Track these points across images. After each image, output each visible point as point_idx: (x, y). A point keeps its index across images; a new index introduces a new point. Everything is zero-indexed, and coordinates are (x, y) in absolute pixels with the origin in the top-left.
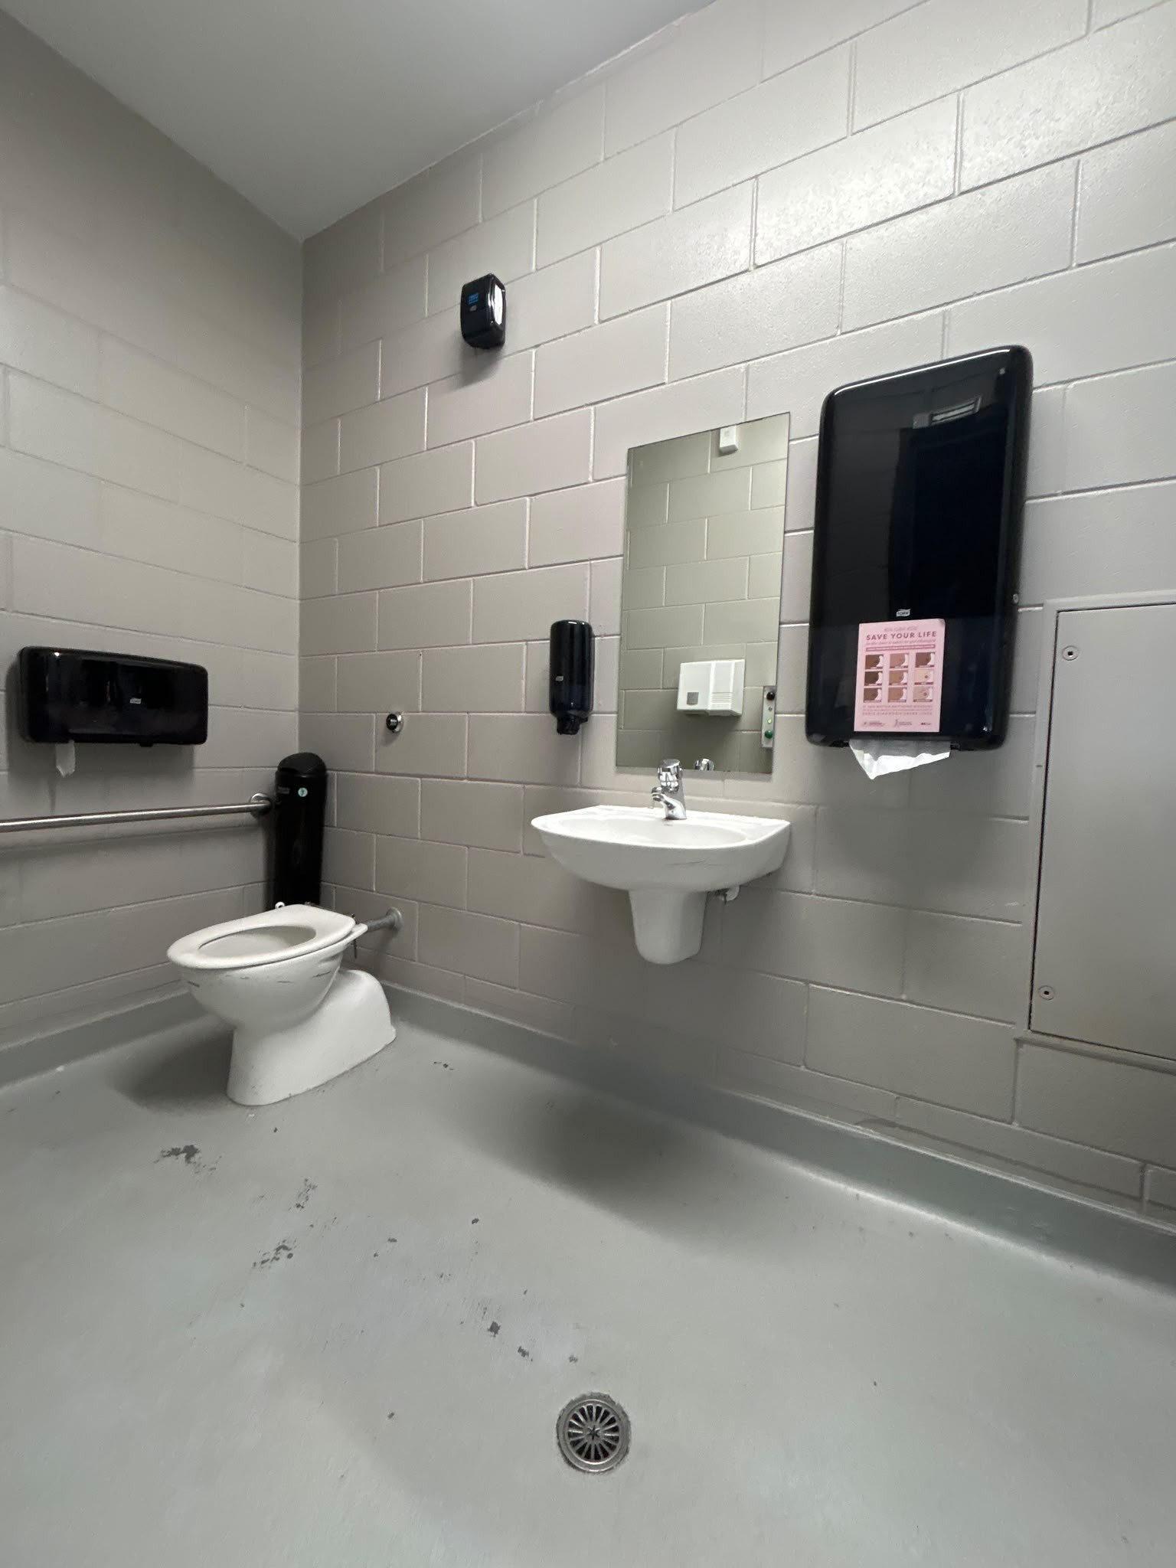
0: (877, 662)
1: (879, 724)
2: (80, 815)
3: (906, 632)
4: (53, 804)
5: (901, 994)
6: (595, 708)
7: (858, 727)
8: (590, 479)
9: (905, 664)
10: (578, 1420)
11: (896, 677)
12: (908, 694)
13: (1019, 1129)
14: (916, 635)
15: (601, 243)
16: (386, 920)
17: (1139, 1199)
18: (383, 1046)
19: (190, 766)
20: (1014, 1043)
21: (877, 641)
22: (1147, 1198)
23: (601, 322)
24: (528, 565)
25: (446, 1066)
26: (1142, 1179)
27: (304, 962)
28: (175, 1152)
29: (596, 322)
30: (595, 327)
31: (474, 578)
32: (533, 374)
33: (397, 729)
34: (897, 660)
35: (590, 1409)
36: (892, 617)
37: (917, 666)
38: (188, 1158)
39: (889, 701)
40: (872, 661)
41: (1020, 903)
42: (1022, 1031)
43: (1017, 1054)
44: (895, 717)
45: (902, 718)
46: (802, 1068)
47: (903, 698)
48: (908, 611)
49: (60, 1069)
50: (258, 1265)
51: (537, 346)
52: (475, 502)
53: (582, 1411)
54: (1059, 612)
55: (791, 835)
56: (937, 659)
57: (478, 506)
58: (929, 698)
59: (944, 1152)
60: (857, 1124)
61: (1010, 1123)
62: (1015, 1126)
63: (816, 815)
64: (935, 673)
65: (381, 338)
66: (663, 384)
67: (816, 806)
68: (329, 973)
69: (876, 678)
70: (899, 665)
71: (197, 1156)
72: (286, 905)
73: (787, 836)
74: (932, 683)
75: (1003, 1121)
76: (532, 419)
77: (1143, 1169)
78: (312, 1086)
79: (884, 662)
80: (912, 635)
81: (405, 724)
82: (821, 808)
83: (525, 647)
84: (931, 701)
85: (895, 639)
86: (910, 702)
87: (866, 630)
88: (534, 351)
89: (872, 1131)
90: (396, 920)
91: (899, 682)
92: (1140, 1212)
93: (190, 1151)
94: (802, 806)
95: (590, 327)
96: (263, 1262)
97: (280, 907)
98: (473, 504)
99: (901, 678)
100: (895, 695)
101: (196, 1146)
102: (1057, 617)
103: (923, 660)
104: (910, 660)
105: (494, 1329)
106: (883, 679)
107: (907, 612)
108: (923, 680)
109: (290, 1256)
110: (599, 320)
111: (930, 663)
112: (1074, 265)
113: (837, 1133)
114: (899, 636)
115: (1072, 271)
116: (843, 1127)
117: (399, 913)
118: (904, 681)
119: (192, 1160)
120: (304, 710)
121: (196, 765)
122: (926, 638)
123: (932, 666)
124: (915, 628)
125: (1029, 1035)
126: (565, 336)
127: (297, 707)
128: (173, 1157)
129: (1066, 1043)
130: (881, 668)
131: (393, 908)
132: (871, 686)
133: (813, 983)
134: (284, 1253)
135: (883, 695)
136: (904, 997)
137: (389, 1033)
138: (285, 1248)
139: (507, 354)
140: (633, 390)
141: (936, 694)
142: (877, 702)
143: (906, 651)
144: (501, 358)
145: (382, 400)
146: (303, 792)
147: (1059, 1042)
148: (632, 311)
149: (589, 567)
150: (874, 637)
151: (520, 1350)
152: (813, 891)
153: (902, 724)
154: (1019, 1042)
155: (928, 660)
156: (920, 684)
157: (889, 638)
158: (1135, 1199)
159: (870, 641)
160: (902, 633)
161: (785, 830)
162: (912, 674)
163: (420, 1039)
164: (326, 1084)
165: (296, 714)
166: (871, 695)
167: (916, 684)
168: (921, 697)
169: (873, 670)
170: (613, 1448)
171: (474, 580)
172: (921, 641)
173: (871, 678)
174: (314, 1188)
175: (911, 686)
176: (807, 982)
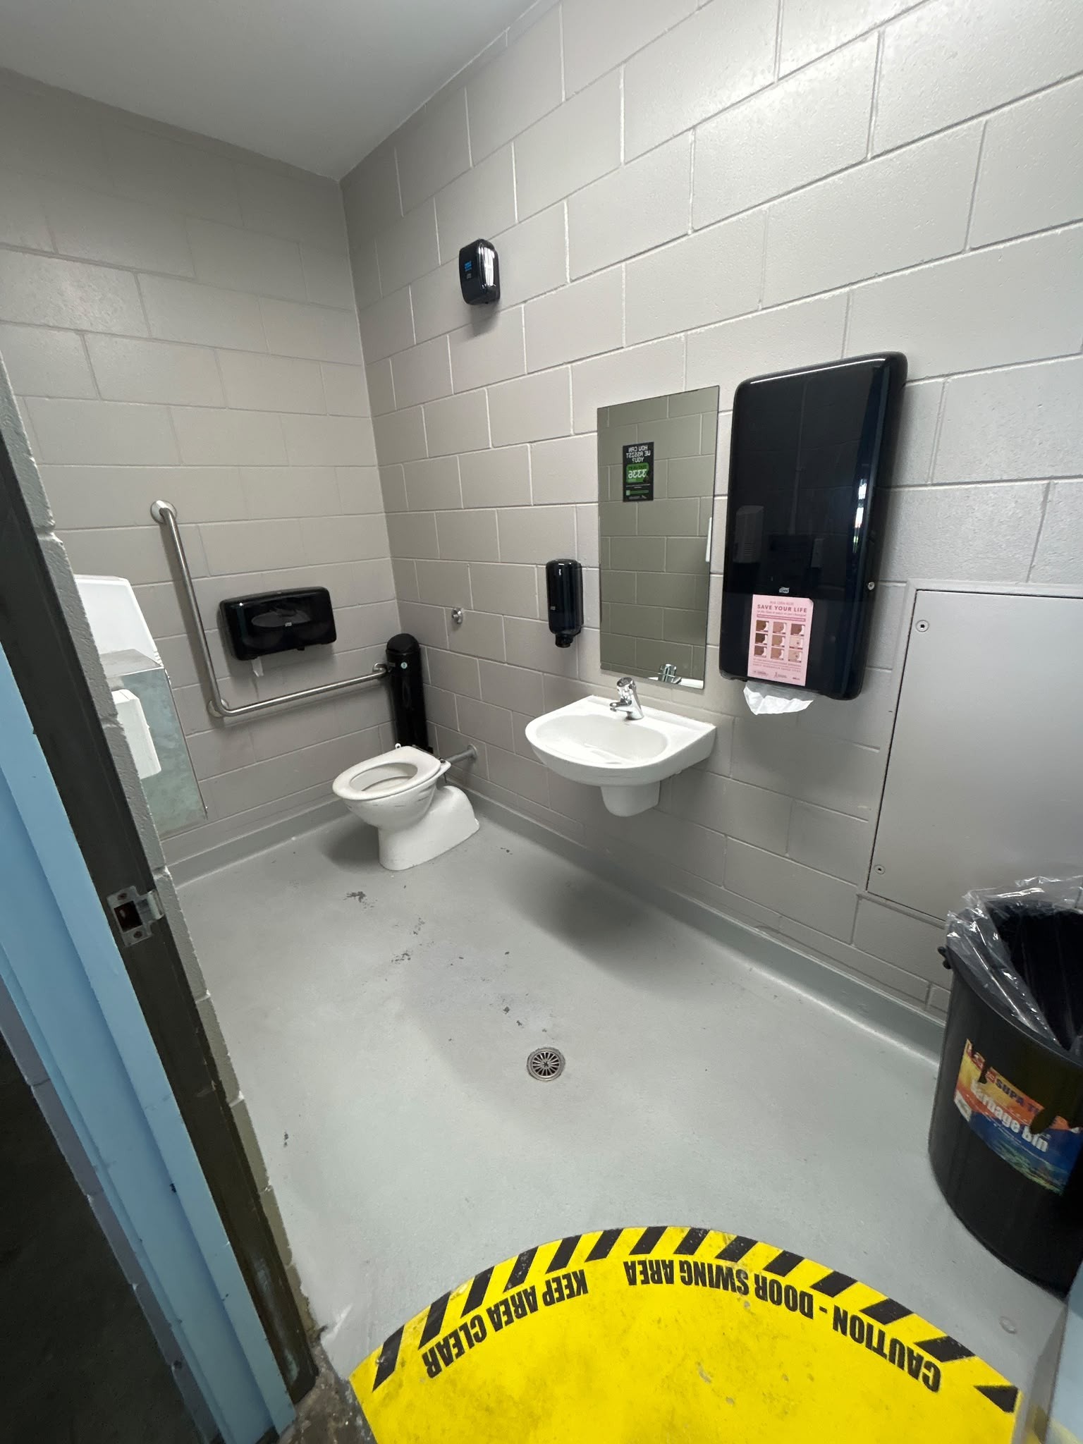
0: (765, 626)
1: (764, 674)
2: (272, 699)
3: (786, 606)
4: (258, 696)
5: (786, 853)
6: (585, 623)
7: (750, 674)
8: (572, 432)
9: (784, 631)
10: (540, 1058)
11: (777, 640)
12: (785, 654)
13: (855, 949)
14: (792, 610)
15: (567, 196)
16: (466, 753)
17: (926, 1002)
18: (470, 834)
19: (330, 654)
20: (856, 897)
21: (765, 610)
22: (930, 1002)
23: (572, 281)
24: (534, 501)
25: (508, 851)
26: (928, 992)
27: (411, 792)
28: (354, 895)
29: (568, 280)
30: (567, 286)
31: (498, 509)
32: (524, 329)
33: (459, 621)
34: (778, 627)
35: (547, 1054)
36: (776, 593)
37: (792, 634)
38: (360, 899)
39: (771, 657)
40: (761, 625)
41: (868, 807)
42: (863, 892)
43: (858, 904)
44: (776, 670)
45: (780, 672)
46: (722, 888)
47: (781, 657)
48: (788, 589)
49: (293, 839)
50: (394, 962)
51: (525, 302)
52: (493, 445)
53: (543, 1054)
54: (918, 590)
55: (716, 734)
56: (806, 630)
57: (494, 447)
58: (799, 659)
59: (807, 953)
60: (757, 927)
61: (850, 944)
62: (852, 947)
63: (734, 723)
64: (804, 641)
65: (410, 284)
66: (622, 348)
67: (733, 718)
68: (426, 797)
69: (763, 639)
70: (780, 632)
71: (364, 898)
72: (402, 746)
73: (713, 737)
74: (802, 649)
75: (845, 942)
76: (526, 372)
77: (929, 987)
78: (426, 860)
79: (769, 627)
80: (790, 609)
81: (464, 619)
82: (737, 718)
83: (536, 569)
84: (800, 662)
85: (778, 611)
86: (786, 660)
87: (758, 600)
88: (523, 306)
89: (764, 933)
90: (474, 753)
91: (779, 645)
92: (925, 1010)
93: (361, 895)
94: (724, 716)
95: (563, 285)
96: (397, 960)
97: (398, 747)
98: (491, 446)
99: (781, 642)
100: (776, 654)
101: (364, 893)
102: (916, 594)
103: (796, 629)
104: (787, 629)
105: (507, 1010)
106: (768, 640)
107: (785, 590)
108: (795, 645)
109: (409, 959)
110: (571, 279)
111: (801, 633)
112: (968, 248)
113: (742, 930)
114: (781, 608)
115: (965, 255)
116: (747, 928)
117: (475, 748)
118: (782, 644)
119: (362, 900)
120: (400, 597)
121: (335, 651)
122: (799, 613)
123: (802, 635)
124: (792, 604)
125: (865, 893)
126: (545, 293)
127: (395, 596)
128: (353, 898)
129: (889, 902)
130: (767, 631)
131: (472, 745)
132: (760, 645)
133: (730, 836)
134: (406, 957)
135: (767, 652)
136: (787, 855)
137: (475, 824)
138: (407, 955)
139: (503, 308)
140: (598, 353)
141: (804, 657)
142: (763, 657)
143: (786, 621)
144: (499, 312)
145: (417, 344)
146: (404, 665)
147: (886, 902)
148: (595, 272)
149: (575, 509)
150: (763, 607)
151: (518, 1022)
152: (731, 776)
153: (780, 676)
154: (860, 897)
155: (800, 630)
156: (793, 648)
157: (773, 609)
158: (924, 1003)
159: (760, 610)
160: (783, 606)
161: (713, 731)
162: (788, 641)
163: (494, 830)
164: (435, 858)
165: (396, 601)
166: (759, 651)
167: (790, 647)
168: (794, 658)
169: (761, 632)
170: (553, 1072)
171: (497, 510)
172: (796, 615)
173: (760, 638)
174: (424, 923)
175: (787, 649)
176: (726, 835)
